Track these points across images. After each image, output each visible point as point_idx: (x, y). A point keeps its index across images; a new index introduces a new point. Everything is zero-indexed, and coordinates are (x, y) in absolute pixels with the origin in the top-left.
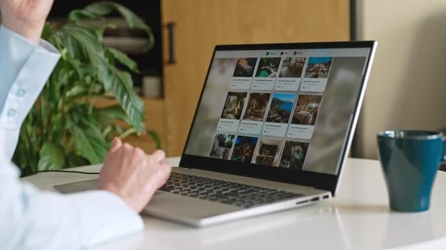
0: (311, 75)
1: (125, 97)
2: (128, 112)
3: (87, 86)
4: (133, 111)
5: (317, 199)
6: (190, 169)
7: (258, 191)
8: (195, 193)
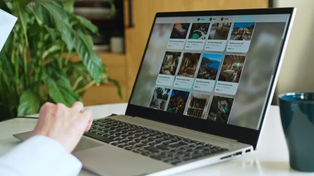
0: (235, 38)
1: (86, 55)
2: (88, 67)
4: (93, 67)
5: (240, 153)
6: (134, 117)
7: (187, 144)
8: (131, 146)
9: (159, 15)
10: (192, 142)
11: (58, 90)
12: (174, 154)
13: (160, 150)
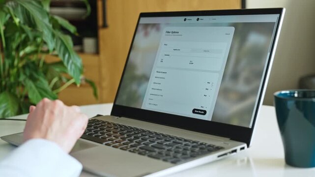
1: (67, 56)
2: (69, 68)
3: (38, 46)
4: (73, 67)
5: (235, 151)
6: (120, 117)
7: (181, 143)
8: (125, 146)
9: (143, 15)
10: (186, 141)
11: (36, 91)
12: (172, 153)
13: (156, 150)
